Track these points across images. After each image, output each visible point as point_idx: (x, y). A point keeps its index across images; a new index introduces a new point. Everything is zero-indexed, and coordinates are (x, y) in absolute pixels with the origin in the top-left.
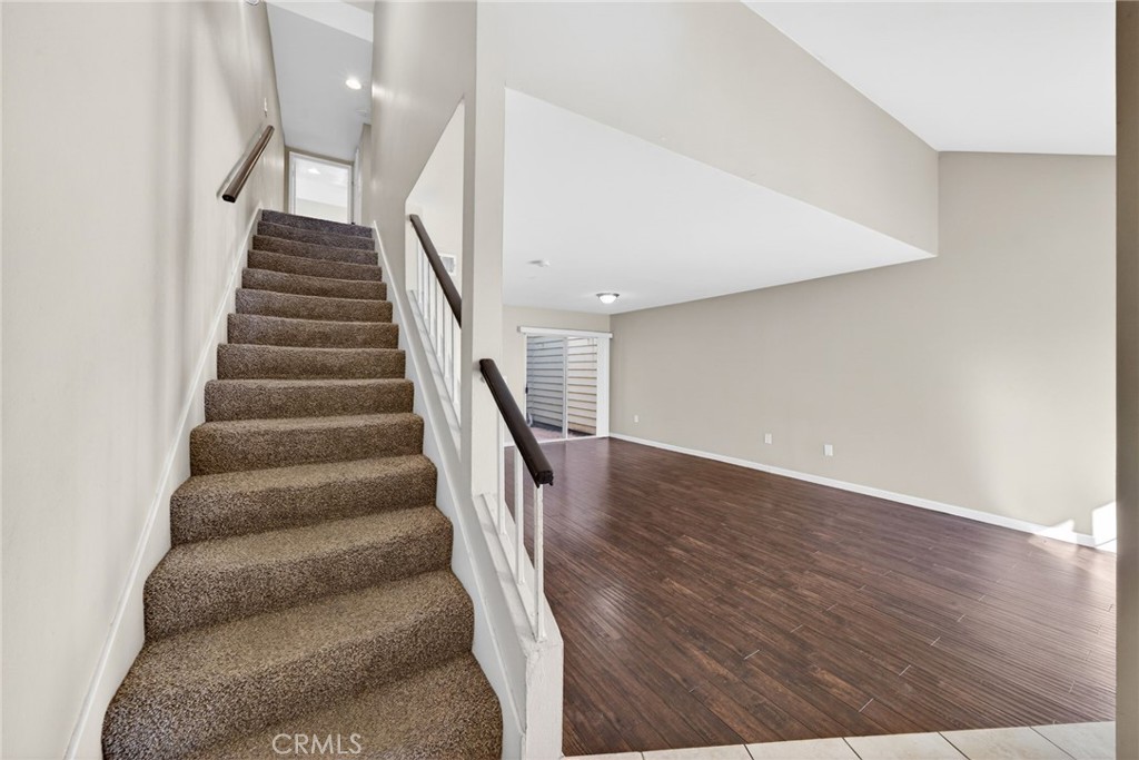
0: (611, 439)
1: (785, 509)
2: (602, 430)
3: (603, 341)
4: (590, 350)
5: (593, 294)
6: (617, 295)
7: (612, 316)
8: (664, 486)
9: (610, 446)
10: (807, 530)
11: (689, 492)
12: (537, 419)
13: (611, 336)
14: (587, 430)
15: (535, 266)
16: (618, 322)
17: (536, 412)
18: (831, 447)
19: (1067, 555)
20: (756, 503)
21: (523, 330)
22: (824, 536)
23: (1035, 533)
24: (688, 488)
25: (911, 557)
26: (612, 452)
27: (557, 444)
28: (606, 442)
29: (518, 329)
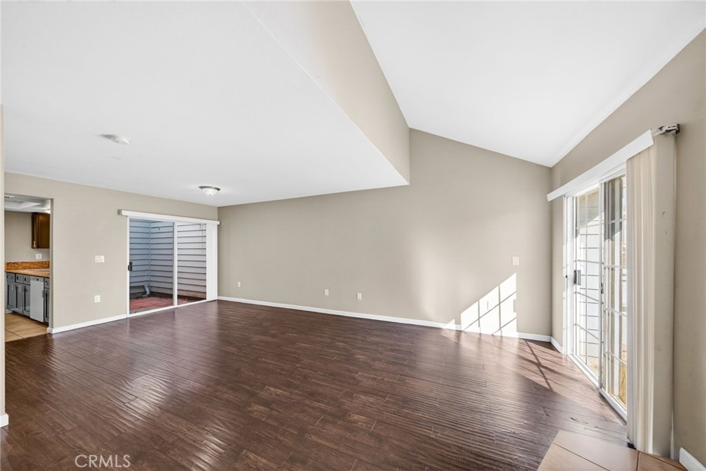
0: (219, 302)
1: (339, 341)
2: (212, 294)
3: (212, 227)
4: (200, 234)
5: (196, 187)
6: (219, 189)
7: (219, 208)
8: (256, 338)
9: (219, 308)
10: (352, 354)
11: (274, 340)
12: (154, 290)
13: (218, 223)
14: (199, 295)
15: (110, 141)
16: (224, 214)
17: (152, 284)
18: (361, 294)
19: (452, 336)
20: (320, 340)
21: (124, 213)
22: (361, 357)
23: (444, 328)
24: (274, 336)
25: (405, 360)
26: (220, 313)
27: (166, 312)
28: (215, 305)
29: (119, 212)
